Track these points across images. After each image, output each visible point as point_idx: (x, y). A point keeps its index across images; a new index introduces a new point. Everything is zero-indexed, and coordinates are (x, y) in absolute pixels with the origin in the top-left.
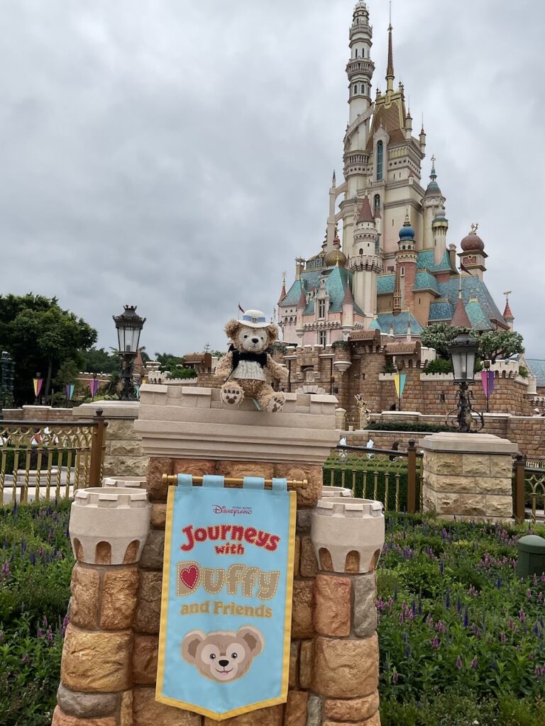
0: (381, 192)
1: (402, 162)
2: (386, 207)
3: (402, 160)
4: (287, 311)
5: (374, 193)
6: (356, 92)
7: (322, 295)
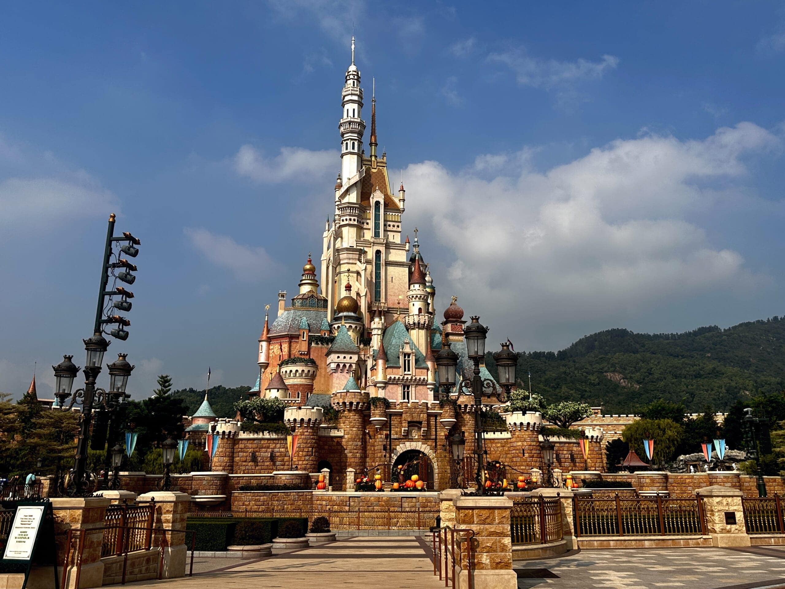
0: (381, 249)
1: (396, 227)
2: (388, 263)
3: (396, 224)
4: (338, 357)
5: (374, 249)
6: (353, 148)
7: (407, 350)
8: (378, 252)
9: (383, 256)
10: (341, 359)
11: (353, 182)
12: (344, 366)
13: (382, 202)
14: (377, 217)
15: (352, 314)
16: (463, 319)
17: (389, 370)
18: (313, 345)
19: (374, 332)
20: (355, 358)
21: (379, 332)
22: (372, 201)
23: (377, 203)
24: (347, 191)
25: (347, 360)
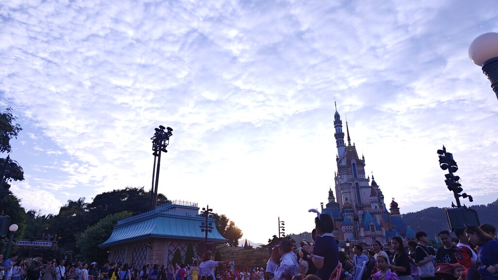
0: (358, 182)
1: (363, 172)
2: (362, 187)
5: (355, 182)
7: (372, 223)
8: (357, 184)
9: (359, 185)
10: (347, 228)
11: (342, 157)
12: (348, 230)
13: (355, 163)
14: (355, 169)
15: (350, 210)
16: (398, 207)
17: (366, 232)
18: (336, 222)
19: (359, 216)
20: (352, 227)
21: (361, 216)
22: (352, 163)
23: (354, 164)
24: (341, 161)
25: (349, 228)
